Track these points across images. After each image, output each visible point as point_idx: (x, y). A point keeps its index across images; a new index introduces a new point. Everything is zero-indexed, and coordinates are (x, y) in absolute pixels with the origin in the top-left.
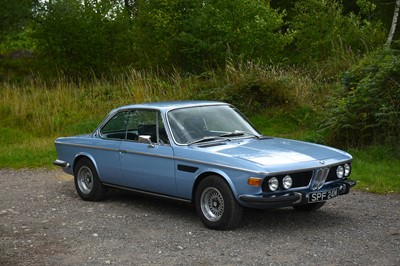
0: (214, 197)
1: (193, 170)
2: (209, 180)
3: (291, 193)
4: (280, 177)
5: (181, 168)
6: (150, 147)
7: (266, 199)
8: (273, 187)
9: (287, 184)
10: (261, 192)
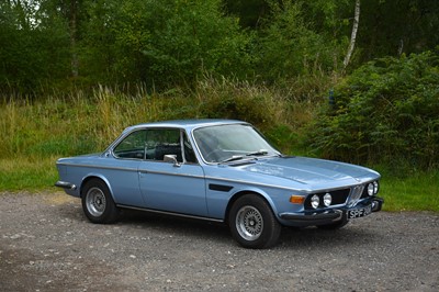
0: (250, 216)
1: (227, 189)
2: (246, 199)
3: (331, 210)
4: (321, 194)
5: (213, 187)
6: (175, 166)
7: (308, 217)
8: (315, 204)
9: (327, 202)
10: (303, 209)
